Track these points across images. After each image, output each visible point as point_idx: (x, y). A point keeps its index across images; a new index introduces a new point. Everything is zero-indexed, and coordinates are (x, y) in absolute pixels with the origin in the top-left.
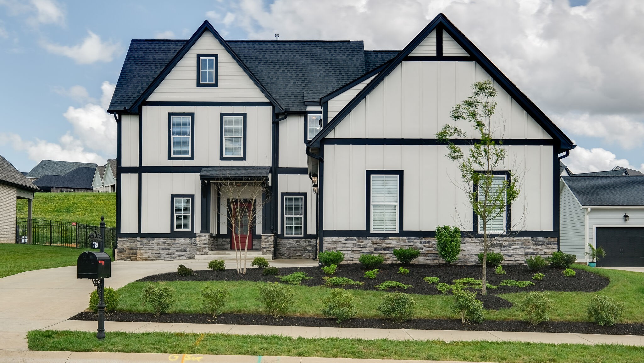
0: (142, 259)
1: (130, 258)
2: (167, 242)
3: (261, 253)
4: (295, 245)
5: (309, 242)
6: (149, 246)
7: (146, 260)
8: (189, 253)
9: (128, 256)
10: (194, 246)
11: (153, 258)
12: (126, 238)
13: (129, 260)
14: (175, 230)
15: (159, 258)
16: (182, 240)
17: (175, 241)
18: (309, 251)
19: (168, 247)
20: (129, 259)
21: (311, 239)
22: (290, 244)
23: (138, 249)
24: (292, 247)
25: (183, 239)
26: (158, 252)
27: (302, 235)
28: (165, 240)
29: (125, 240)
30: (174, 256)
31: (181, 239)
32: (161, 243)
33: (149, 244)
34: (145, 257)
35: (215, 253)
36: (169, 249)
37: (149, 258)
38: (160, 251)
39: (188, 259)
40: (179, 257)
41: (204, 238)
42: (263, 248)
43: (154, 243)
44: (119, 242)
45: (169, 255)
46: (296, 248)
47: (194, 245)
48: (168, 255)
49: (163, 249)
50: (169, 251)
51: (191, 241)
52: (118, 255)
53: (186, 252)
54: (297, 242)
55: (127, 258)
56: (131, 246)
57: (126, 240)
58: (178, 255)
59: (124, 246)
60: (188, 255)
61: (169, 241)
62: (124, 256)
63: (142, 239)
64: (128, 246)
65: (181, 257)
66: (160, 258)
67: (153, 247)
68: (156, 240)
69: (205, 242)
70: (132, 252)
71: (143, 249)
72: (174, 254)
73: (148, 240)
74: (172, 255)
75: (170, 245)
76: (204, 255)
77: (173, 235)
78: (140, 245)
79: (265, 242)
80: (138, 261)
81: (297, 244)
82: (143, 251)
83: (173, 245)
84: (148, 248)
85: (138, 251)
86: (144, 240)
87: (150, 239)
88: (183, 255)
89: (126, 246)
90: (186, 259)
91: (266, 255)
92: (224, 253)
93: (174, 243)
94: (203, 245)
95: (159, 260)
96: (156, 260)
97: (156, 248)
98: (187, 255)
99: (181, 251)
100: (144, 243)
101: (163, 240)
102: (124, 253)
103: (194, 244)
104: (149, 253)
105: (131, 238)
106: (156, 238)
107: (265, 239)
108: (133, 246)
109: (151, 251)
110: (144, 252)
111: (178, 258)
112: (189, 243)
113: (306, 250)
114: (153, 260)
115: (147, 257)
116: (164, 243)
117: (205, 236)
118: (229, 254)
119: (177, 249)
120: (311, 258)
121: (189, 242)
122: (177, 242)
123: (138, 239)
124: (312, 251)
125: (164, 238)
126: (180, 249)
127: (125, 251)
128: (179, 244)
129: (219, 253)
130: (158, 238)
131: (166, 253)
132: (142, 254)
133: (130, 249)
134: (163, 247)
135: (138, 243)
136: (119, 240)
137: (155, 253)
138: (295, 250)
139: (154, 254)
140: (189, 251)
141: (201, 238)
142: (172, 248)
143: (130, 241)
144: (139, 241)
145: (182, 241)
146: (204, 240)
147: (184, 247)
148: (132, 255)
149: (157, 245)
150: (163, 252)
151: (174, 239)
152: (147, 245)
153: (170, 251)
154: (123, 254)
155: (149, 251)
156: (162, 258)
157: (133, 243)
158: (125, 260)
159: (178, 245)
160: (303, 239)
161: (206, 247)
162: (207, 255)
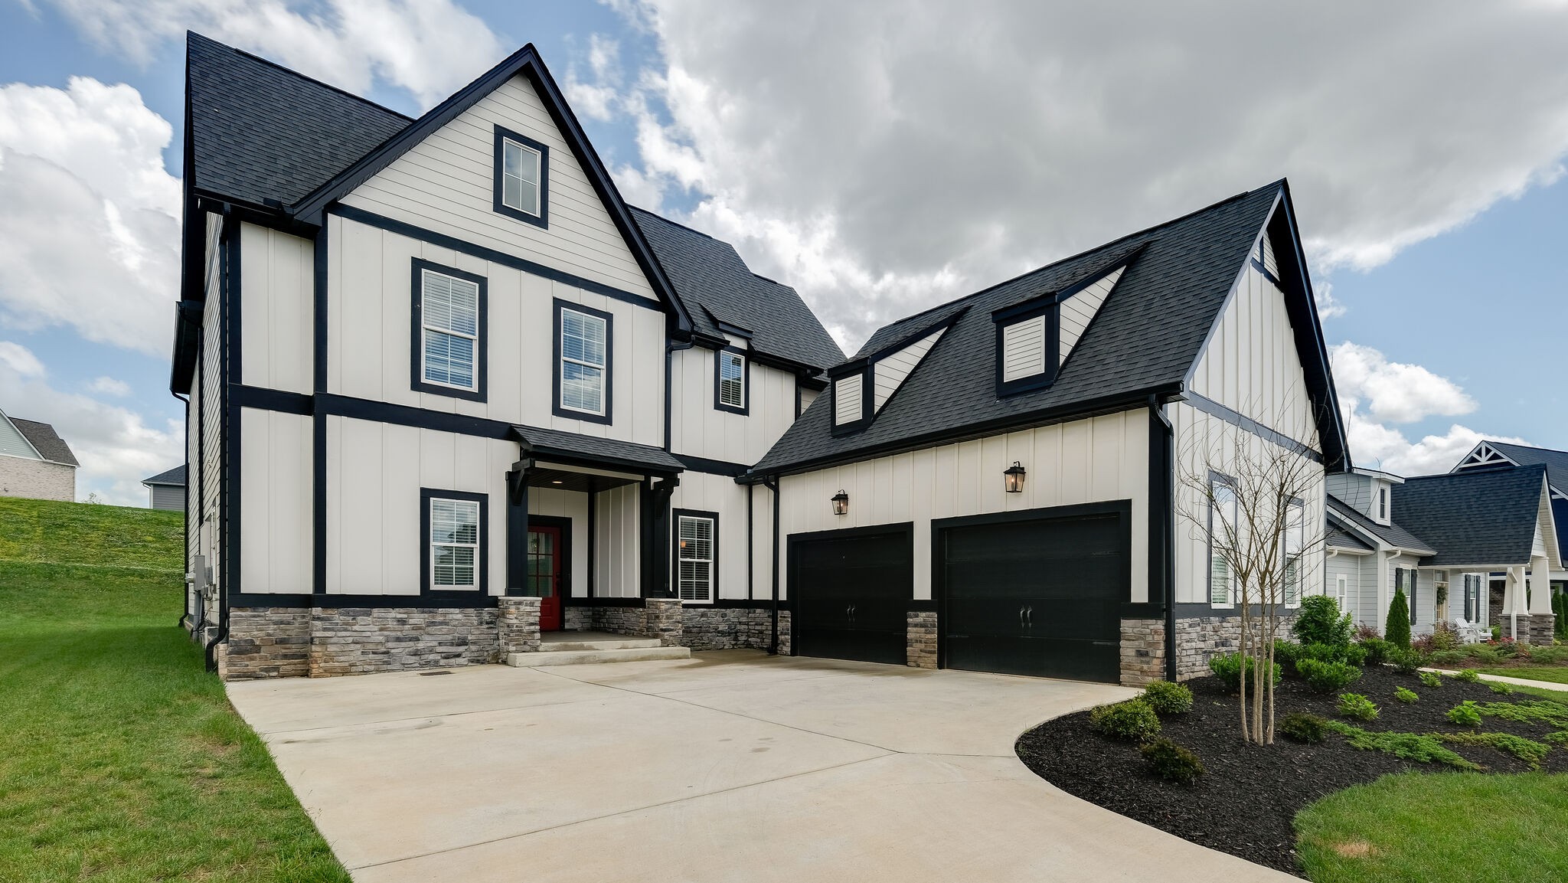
0: (330, 672)
1: (276, 669)
2: (411, 621)
3: (658, 641)
4: (698, 621)
5: (724, 615)
6: (355, 634)
7: (343, 674)
8: (473, 648)
9: (268, 663)
10: (488, 628)
11: (367, 668)
12: (261, 609)
13: (274, 677)
14: (433, 587)
15: (385, 667)
16: (455, 614)
17: (433, 617)
18: (723, 633)
19: (414, 633)
20: (275, 674)
21: (726, 608)
22: (690, 619)
23: (317, 641)
24: (694, 627)
25: (457, 610)
26: (383, 650)
27: (711, 601)
28: (405, 616)
29: (259, 616)
30: (431, 657)
31: (452, 610)
32: (392, 624)
33: (355, 628)
34: (343, 664)
35: (556, 647)
36: (417, 639)
37: (354, 669)
38: (390, 645)
39: (470, 664)
40: (445, 660)
41: (528, 609)
42: (662, 630)
43: (370, 625)
44: (236, 623)
45: (417, 658)
46: (701, 627)
47: (487, 626)
48: (414, 657)
49: (398, 639)
50: (419, 645)
51: (479, 615)
52: (230, 664)
53: (466, 647)
54: (703, 615)
55: (267, 670)
56: (281, 635)
57: (262, 614)
58: (443, 655)
59: (256, 633)
60: (472, 655)
61: (417, 617)
62: (253, 666)
63: (330, 611)
64: (269, 635)
65: (452, 661)
66: (389, 667)
67: (369, 634)
68: (375, 615)
69: (532, 620)
70: (284, 651)
71: (333, 640)
72: (431, 651)
73: (351, 614)
74: (427, 656)
75: (420, 628)
76: (529, 651)
77: (428, 600)
78: (325, 629)
79: (668, 618)
80: (315, 677)
81: (703, 619)
82: (331, 648)
83: (430, 629)
84: (350, 640)
85: (314, 648)
86: (337, 616)
87: (358, 611)
88: (459, 656)
89: (261, 634)
90: (466, 665)
91: (668, 646)
92: (578, 646)
93: (433, 624)
94: (527, 628)
95: (384, 671)
96: (378, 671)
97: (379, 638)
98: (467, 654)
99: (452, 644)
100: (337, 624)
101: (399, 616)
102: (255, 655)
103: (487, 623)
104: (352, 654)
105: (281, 610)
106: (375, 610)
107: (666, 611)
108: (288, 632)
109: (358, 646)
110: (336, 652)
111: (442, 662)
112: (476, 623)
113: (719, 632)
114: (365, 672)
115: (347, 664)
116: (402, 622)
117: (532, 604)
118: (590, 648)
119: (440, 638)
120: (726, 647)
121: (475, 620)
122: (440, 619)
123: (317, 611)
124: (729, 632)
125: (402, 610)
126: (450, 637)
127: (258, 649)
128: (446, 624)
129: (566, 646)
130: (382, 610)
131: (407, 650)
132: (330, 658)
133: (276, 643)
134: (399, 634)
135: (318, 623)
136: (236, 616)
137: (374, 653)
138: (699, 633)
139: (371, 656)
140: (474, 643)
141: (523, 608)
142: (426, 637)
143: (275, 617)
144: (319, 619)
145: (455, 617)
146: (529, 613)
147: (461, 632)
148: (286, 662)
149: (381, 630)
150: (397, 649)
151: (430, 612)
152: (346, 630)
153: (421, 645)
154: (253, 660)
155: (353, 647)
156: (397, 666)
157: (289, 623)
158: (257, 678)
159: (445, 629)
160: (713, 610)
161: (534, 632)
162: (538, 651)
